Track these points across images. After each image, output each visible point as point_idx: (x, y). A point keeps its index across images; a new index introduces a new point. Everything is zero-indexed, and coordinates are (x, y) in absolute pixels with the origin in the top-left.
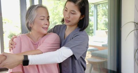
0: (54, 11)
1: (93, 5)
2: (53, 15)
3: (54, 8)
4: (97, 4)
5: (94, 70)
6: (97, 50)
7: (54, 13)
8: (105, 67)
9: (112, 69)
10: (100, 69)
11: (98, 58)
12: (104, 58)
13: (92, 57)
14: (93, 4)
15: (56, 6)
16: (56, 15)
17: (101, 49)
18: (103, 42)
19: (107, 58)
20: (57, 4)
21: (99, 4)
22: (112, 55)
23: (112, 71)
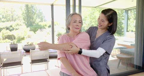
0: (92, 16)
1: (124, 11)
2: (90, 19)
3: (91, 13)
4: (128, 9)
5: (122, 64)
6: (126, 48)
7: (91, 17)
8: (132, 63)
9: (138, 65)
10: (127, 64)
11: (126, 55)
12: (131, 55)
13: (120, 53)
14: (124, 9)
15: (93, 12)
16: (93, 19)
17: (129, 48)
18: (131, 42)
19: (134, 55)
20: (94, 10)
21: (129, 10)
22: (138, 53)
23: (138, 67)
